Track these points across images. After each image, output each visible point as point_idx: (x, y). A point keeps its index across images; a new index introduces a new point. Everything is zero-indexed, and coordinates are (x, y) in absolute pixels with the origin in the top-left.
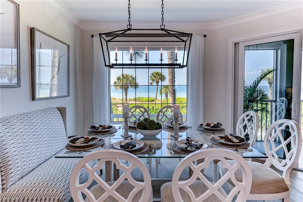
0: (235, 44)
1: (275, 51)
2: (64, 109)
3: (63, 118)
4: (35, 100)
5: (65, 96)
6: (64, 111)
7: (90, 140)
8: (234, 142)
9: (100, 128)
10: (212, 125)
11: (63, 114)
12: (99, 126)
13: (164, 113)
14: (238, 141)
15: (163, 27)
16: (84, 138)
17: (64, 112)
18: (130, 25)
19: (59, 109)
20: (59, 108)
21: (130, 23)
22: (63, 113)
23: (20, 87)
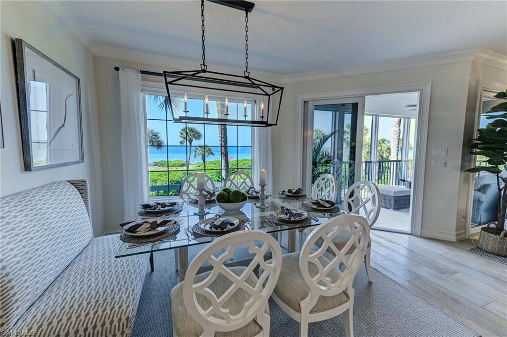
0: (305, 102)
2: (83, 184)
3: (83, 197)
4: (31, 170)
5: (78, 163)
6: (83, 185)
7: (160, 224)
8: (326, 207)
9: (158, 206)
10: (294, 191)
11: (81, 191)
12: (156, 204)
13: (231, 181)
14: (330, 205)
15: (247, 74)
16: (149, 223)
17: (83, 187)
18: (204, 65)
19: (72, 184)
20: (74, 182)
21: (204, 63)
22: (82, 189)
23: (4, 147)
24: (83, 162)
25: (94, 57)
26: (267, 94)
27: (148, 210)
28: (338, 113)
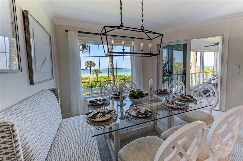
0: (157, 44)
1: (168, 50)
2: (56, 90)
3: (57, 98)
4: (33, 85)
5: (50, 80)
6: (56, 91)
7: (107, 113)
8: (189, 99)
9: (98, 101)
10: (162, 90)
11: (56, 95)
12: (96, 100)
13: (125, 86)
14: (191, 98)
15: (142, 28)
16: (101, 112)
17: (57, 92)
18: (121, 23)
19: (51, 91)
20: (52, 90)
21: (121, 22)
22: (56, 93)
23: (22, 72)
24: (53, 79)
25: (55, 25)
26: (150, 39)
27: (93, 104)
28: (170, 50)
